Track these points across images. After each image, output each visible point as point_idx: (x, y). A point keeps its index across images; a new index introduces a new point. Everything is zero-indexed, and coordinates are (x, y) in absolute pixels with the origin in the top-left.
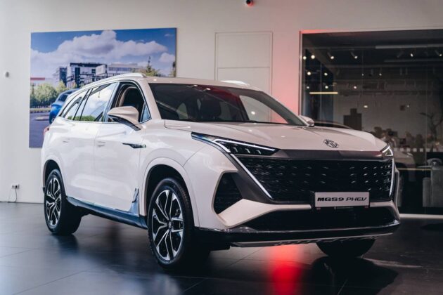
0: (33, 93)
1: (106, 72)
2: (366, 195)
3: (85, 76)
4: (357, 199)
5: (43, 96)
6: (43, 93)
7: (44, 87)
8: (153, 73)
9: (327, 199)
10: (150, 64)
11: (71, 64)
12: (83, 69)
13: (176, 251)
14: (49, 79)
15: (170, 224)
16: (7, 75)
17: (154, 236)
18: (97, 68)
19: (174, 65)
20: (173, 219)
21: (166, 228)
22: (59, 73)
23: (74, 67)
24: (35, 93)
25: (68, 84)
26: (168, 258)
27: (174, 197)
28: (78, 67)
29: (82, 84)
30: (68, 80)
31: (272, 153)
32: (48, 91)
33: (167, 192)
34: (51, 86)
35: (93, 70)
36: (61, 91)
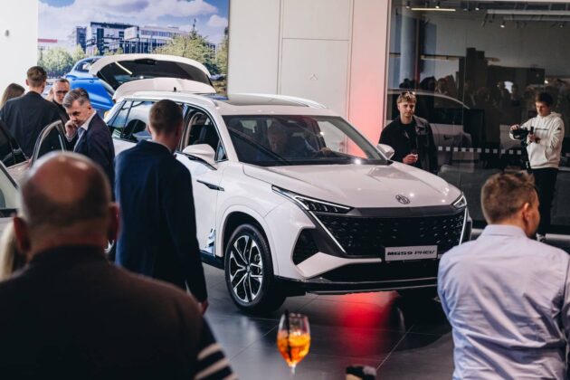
0: (41, 59)
1: (138, 37)
2: (434, 248)
3: (110, 41)
4: (425, 252)
5: (54, 63)
6: (55, 59)
7: (56, 53)
8: (198, 40)
9: (396, 254)
10: (196, 29)
11: (92, 24)
12: (107, 31)
13: (255, 293)
14: (63, 41)
15: (249, 268)
16: (7, 33)
17: (232, 278)
18: (126, 31)
19: (227, 31)
20: (252, 264)
21: (245, 272)
22: (75, 34)
23: (96, 28)
24: (44, 59)
25: (87, 49)
26: (246, 300)
27: (254, 244)
28: (101, 28)
29: (106, 51)
30: (88, 43)
31: (347, 211)
32: (62, 57)
33: (247, 238)
34: (65, 51)
35: (120, 33)
36: (79, 58)
